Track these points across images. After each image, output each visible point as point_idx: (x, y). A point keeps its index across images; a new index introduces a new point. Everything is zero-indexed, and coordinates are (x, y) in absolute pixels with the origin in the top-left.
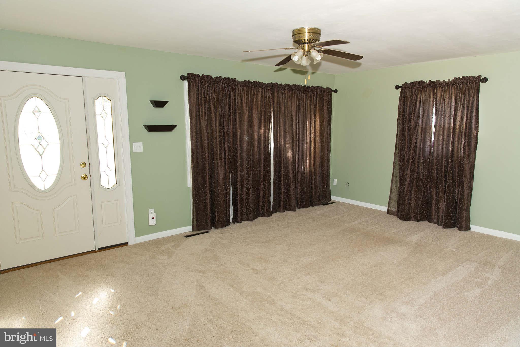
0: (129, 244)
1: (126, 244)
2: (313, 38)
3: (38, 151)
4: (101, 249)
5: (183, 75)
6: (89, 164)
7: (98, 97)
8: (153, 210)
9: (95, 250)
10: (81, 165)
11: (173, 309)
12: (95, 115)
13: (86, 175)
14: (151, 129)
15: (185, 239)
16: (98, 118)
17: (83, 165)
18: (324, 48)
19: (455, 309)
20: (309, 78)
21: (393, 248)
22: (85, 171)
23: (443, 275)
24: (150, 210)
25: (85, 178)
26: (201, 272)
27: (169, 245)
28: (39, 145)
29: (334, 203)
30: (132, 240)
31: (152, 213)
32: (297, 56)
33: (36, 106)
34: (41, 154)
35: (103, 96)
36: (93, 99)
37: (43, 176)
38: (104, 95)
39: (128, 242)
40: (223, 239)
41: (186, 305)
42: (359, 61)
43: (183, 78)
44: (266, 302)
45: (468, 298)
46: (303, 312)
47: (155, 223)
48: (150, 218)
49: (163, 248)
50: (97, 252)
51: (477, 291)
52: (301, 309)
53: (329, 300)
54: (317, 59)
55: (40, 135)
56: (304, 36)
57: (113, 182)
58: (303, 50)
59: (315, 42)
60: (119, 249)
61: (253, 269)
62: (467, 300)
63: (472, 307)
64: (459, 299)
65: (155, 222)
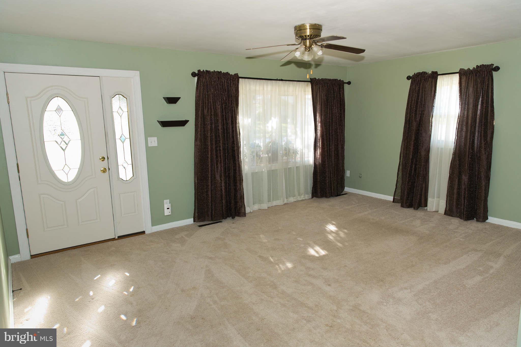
0: (146, 233)
1: (143, 232)
2: (314, 34)
3: (61, 147)
4: (120, 237)
5: (194, 72)
6: (108, 158)
7: (115, 95)
8: (168, 201)
9: (115, 238)
10: (100, 159)
11: (183, 291)
12: (112, 112)
13: (106, 169)
14: (165, 124)
15: (199, 228)
16: (115, 115)
17: (102, 159)
18: (325, 43)
19: (452, 296)
20: (311, 73)
21: (400, 237)
22: (104, 164)
23: (445, 263)
24: (165, 201)
25: (104, 171)
26: (211, 258)
27: (183, 234)
28: (62, 141)
29: (347, 194)
30: (149, 229)
31: (167, 204)
32: (299, 52)
33: (59, 105)
34: (64, 149)
35: (119, 94)
36: (110, 97)
37: (66, 169)
38: (121, 94)
39: (145, 231)
40: (234, 228)
41: (194, 288)
42: (361, 54)
43: (194, 75)
44: (269, 287)
45: (467, 286)
46: (302, 296)
47: (170, 214)
48: (166, 208)
49: (177, 237)
50: (117, 239)
51: (478, 278)
52: (302, 293)
53: (329, 285)
54: (318, 54)
55: (63, 132)
56: (305, 32)
57: (130, 175)
58: (304, 45)
59: (316, 38)
60: (137, 237)
61: (260, 257)
62: (466, 287)
63: (469, 293)
64: (457, 286)
65: (170, 212)
